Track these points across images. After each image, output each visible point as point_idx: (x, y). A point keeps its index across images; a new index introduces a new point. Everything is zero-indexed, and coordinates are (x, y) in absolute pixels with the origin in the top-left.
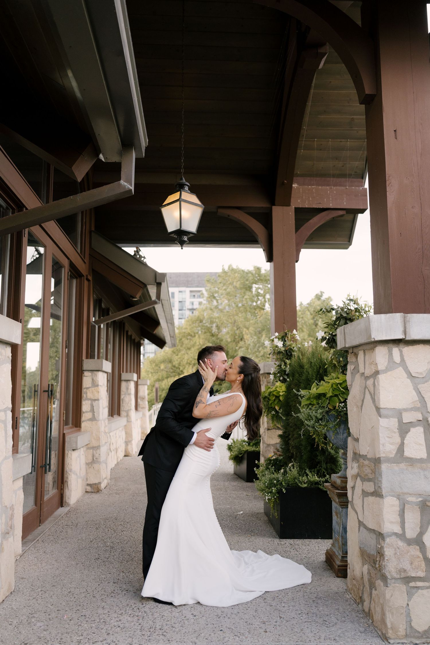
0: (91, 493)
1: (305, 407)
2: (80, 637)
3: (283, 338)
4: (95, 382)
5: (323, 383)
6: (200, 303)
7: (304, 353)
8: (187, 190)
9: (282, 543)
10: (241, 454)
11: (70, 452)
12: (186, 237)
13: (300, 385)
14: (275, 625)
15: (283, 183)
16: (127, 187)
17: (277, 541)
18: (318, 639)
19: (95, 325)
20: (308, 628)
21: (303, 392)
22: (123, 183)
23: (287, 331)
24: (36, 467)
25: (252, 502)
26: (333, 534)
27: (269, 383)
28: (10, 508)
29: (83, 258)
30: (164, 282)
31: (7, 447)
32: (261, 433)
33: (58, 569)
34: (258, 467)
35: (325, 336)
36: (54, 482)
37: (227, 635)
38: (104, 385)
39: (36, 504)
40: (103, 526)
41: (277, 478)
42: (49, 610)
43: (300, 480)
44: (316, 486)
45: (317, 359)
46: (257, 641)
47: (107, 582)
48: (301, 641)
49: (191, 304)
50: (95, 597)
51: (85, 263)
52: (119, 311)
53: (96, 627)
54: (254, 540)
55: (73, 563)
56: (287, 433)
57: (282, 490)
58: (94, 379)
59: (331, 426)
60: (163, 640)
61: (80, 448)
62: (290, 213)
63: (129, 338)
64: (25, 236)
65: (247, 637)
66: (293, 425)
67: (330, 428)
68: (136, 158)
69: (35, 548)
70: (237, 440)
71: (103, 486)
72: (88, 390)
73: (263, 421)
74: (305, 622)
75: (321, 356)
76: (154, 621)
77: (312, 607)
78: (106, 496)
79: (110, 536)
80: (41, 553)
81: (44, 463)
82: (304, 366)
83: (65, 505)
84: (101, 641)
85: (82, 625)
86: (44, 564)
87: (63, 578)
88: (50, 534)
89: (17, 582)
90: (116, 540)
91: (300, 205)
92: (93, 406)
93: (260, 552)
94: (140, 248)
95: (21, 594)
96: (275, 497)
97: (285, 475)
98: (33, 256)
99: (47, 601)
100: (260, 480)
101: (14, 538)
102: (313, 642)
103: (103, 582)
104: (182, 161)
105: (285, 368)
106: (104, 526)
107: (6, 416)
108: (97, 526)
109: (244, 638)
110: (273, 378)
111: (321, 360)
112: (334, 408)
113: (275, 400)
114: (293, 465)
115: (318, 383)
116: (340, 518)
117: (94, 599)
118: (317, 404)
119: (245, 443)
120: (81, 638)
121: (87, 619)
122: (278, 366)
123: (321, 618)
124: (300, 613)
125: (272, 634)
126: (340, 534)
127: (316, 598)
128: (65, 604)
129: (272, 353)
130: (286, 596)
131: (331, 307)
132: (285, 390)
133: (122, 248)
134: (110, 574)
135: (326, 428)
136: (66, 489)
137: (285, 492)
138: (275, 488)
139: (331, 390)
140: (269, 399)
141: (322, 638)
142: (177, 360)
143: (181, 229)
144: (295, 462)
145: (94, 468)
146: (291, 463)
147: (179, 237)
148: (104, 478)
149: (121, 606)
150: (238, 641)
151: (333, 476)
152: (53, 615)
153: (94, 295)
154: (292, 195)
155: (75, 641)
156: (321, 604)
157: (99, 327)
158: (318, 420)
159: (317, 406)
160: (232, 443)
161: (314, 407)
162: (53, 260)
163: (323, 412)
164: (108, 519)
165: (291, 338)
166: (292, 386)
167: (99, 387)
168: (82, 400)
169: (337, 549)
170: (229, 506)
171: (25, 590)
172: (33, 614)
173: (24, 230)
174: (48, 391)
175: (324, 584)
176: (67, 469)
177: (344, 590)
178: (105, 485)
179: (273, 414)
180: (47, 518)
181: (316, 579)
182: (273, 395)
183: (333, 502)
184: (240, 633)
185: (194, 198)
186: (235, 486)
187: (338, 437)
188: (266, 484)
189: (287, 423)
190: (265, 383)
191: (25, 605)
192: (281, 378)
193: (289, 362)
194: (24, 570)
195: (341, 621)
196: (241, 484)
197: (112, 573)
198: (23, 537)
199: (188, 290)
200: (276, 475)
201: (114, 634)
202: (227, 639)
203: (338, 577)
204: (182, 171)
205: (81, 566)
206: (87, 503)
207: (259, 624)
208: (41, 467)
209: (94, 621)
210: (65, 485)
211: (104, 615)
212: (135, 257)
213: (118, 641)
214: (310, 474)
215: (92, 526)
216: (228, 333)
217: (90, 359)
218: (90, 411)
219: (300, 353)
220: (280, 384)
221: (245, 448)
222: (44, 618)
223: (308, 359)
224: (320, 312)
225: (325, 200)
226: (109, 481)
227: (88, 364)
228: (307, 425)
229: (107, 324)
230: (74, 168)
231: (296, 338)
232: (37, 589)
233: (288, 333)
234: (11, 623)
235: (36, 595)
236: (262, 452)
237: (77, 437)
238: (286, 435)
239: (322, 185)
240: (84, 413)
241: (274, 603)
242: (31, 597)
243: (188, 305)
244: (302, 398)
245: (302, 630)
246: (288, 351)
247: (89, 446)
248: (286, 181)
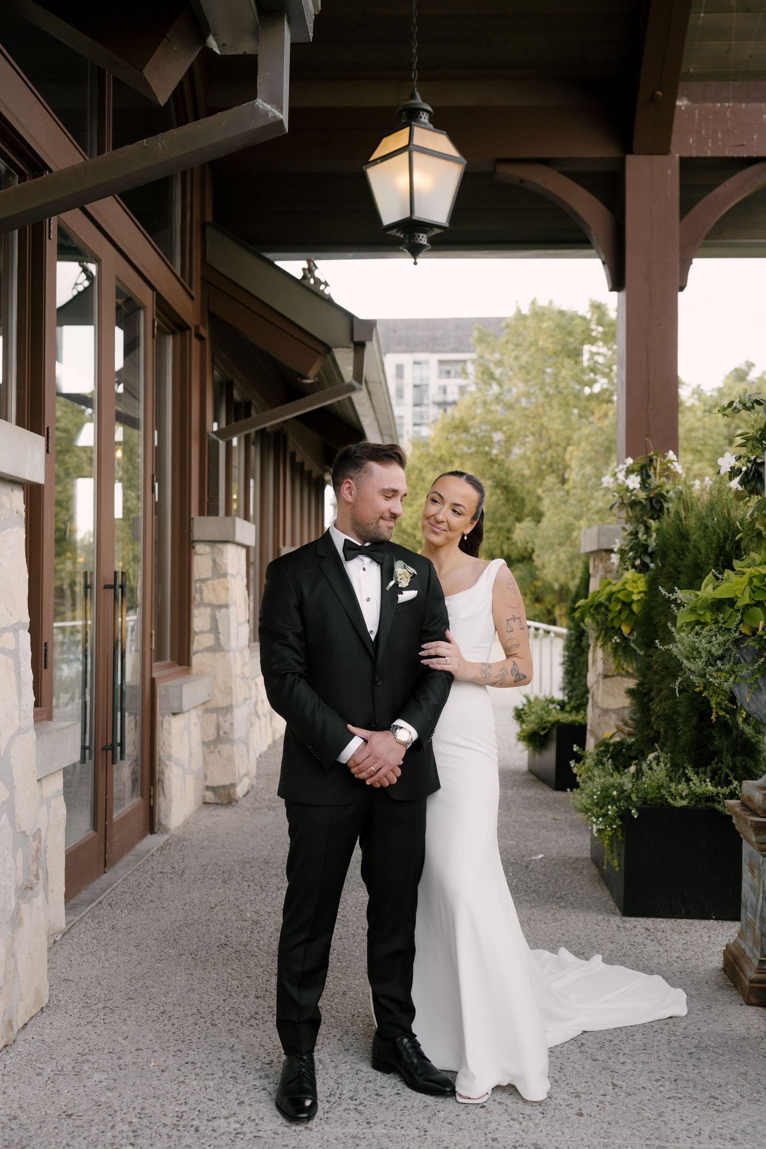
0: (215, 806)
1: (686, 629)
2: (182, 1106)
3: (644, 471)
4: (221, 568)
5: (729, 575)
6: (462, 390)
7: (690, 505)
8: (425, 123)
9: (628, 925)
10: (544, 729)
11: (167, 717)
12: (425, 236)
13: (678, 578)
14: (601, 1102)
15: (653, 98)
16: (271, 114)
17: (617, 920)
18: (696, 1135)
19: (218, 439)
20: (674, 1110)
21: (681, 595)
22: (261, 106)
23: (652, 453)
24: (93, 749)
25: (565, 834)
26: (743, 911)
27: (610, 572)
28: (34, 836)
29: (188, 287)
30: (371, 340)
31: (22, 708)
32: (589, 684)
33: (140, 964)
34: (579, 758)
35: (738, 464)
36: (134, 781)
37: (496, 1117)
38: (239, 573)
39: (95, 827)
40: (238, 876)
41: (620, 784)
42: (118, 1049)
43: (673, 790)
44: (709, 804)
45: (721, 520)
46: (559, 1133)
47: (242, 995)
48: (657, 1138)
49: (441, 392)
50: (215, 1025)
51: (192, 298)
52: (273, 407)
53: (216, 1088)
54: (566, 918)
55: (172, 952)
56: (647, 686)
57: (631, 811)
58: (217, 560)
59: (745, 672)
60: (356, 1121)
61: (189, 710)
62: (669, 172)
63: (298, 469)
64: (50, 238)
65: (538, 1124)
66: (660, 668)
67: (742, 677)
68: (291, 44)
69: (94, 917)
70: (536, 698)
71: (240, 791)
72: (205, 584)
73: (593, 657)
74: (670, 1098)
75: (729, 513)
76: (340, 1081)
77: (686, 1066)
78: (248, 813)
79: (253, 898)
80: (105, 930)
81: (110, 741)
82: (689, 534)
83: (159, 829)
84: (226, 1118)
85: (187, 1081)
86: (112, 953)
87: (149, 983)
88: (127, 889)
89: (54, 987)
90: (264, 907)
91: (694, 151)
92: (217, 621)
93: (564, 952)
94: (317, 262)
95: (62, 1012)
96: (615, 827)
97: (638, 779)
98: (76, 284)
99: (116, 1028)
100: (582, 790)
101: (47, 898)
102: (685, 1141)
103: (233, 993)
104: (414, 51)
105: (646, 540)
106: (241, 876)
107: (17, 641)
108: (226, 876)
109: (531, 1125)
110: (618, 561)
111: (729, 521)
112: (754, 632)
113: (620, 612)
114: (657, 758)
115: (717, 575)
116: (760, 877)
117: (214, 1030)
118: (714, 623)
119: (554, 705)
120: (184, 1108)
121: (198, 1071)
122: (631, 534)
123: (705, 1090)
124: (658, 1077)
125: (594, 1120)
126: (758, 913)
127: (696, 1047)
128: (153, 1038)
129: (618, 505)
130: (630, 1041)
131: (754, 398)
132: (644, 589)
133: (277, 263)
134: (249, 977)
135: (732, 679)
136: (159, 797)
137: (636, 817)
138: (614, 807)
139: (748, 590)
140: (607, 609)
141: (706, 1134)
142: (411, 517)
143: (414, 218)
144: (662, 751)
145: (222, 752)
146: (653, 752)
147: (407, 235)
148: (242, 773)
149: (271, 1046)
150: (517, 1131)
151: (748, 785)
152: (128, 1059)
153: (216, 373)
154: (675, 128)
155: (171, 1115)
156: (706, 1060)
157: (229, 444)
158: (712, 660)
159: (714, 627)
160: (524, 705)
161: (707, 628)
162: (119, 293)
163: (726, 642)
164: (249, 863)
165: (662, 469)
166: (661, 580)
167: (229, 577)
168: (193, 606)
169: (751, 945)
170: (513, 842)
171: (71, 1006)
172: (86, 1054)
173: (48, 220)
174: (113, 587)
175: (716, 1018)
176: (162, 753)
177: (762, 1033)
178: (246, 790)
179: (616, 643)
180: (120, 856)
181: (699, 1007)
182: (618, 600)
183: (744, 842)
184: (523, 1114)
185: (442, 143)
186: (528, 798)
187: (760, 698)
188: (595, 797)
189: (648, 663)
190: (601, 572)
191: (69, 1036)
192: (638, 562)
193: (656, 524)
194: (69, 962)
195: (749, 1100)
196: (542, 794)
197: (254, 977)
198: (68, 896)
199: (434, 358)
200: (617, 779)
201: (253, 1103)
202: (493, 1126)
203: (749, 1004)
204: (414, 75)
205: (190, 959)
206: (206, 826)
207: (567, 1097)
208: (103, 749)
209: (212, 1074)
210: (159, 788)
211: (233, 1065)
212: (304, 282)
213: (262, 1119)
214: (695, 778)
215: (214, 876)
216: (524, 457)
217: (208, 515)
218: (210, 631)
219: (682, 505)
220: (634, 575)
221: (553, 716)
222: (109, 1064)
223: (700, 518)
224: (728, 411)
225: (755, 136)
226: (255, 782)
227: (202, 526)
228: (689, 670)
229: (247, 437)
230: (147, 72)
231: (675, 470)
232: (96, 1004)
233: (655, 457)
234: (41, 1071)
235: (93, 1016)
236: (591, 726)
237: (181, 686)
238: (645, 690)
239: (748, 100)
240: (196, 634)
241: (601, 1056)
242: (83, 1019)
243: (434, 394)
244: (678, 609)
245: (660, 1115)
246: (654, 501)
247: (209, 706)
248: (659, 93)
